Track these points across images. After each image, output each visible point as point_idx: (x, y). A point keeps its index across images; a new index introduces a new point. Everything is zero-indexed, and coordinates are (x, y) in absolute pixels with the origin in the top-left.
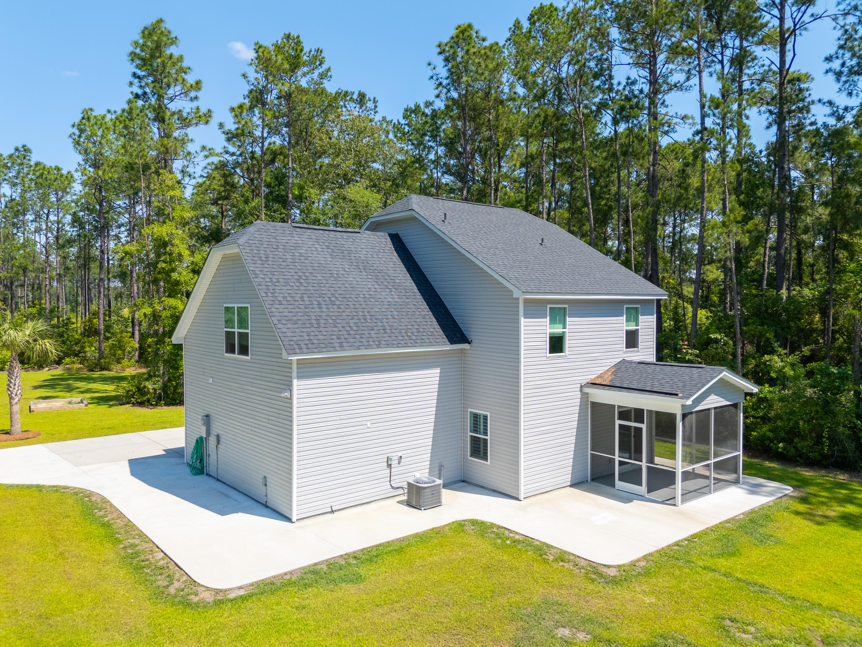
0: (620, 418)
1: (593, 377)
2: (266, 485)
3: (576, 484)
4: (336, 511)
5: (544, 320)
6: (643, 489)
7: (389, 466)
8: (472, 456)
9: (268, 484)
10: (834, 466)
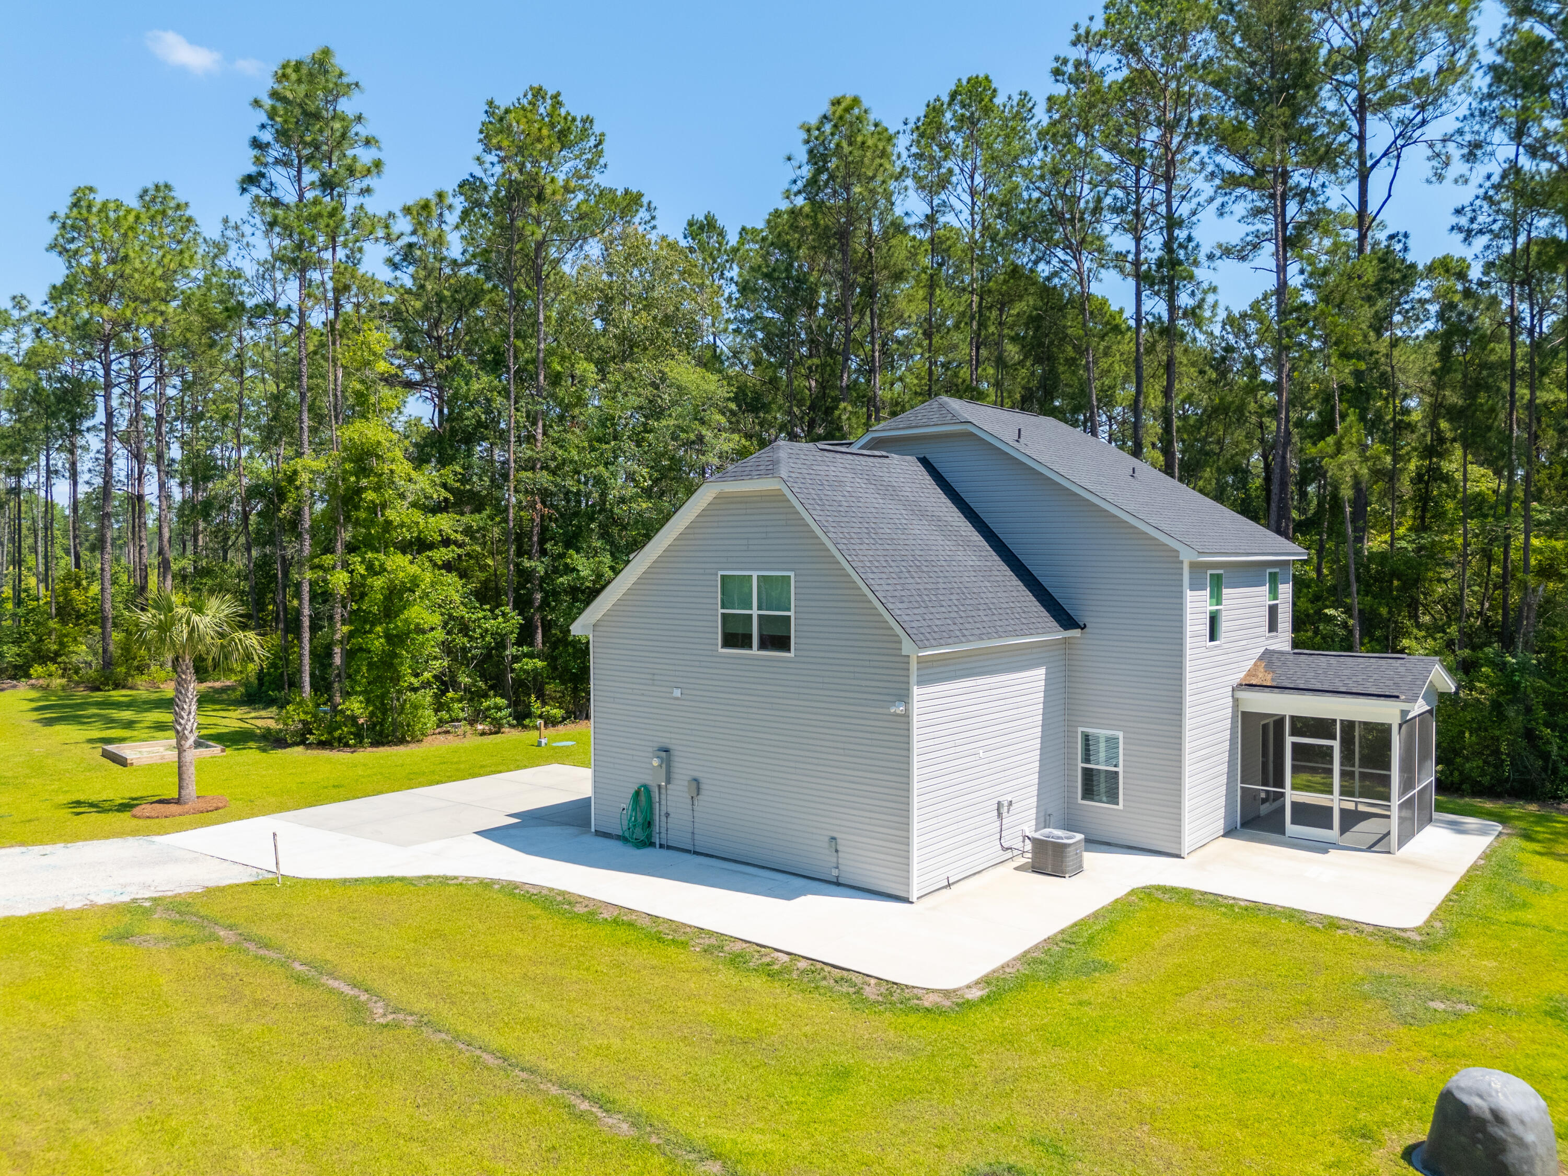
0: (1293, 734)
1: (1242, 675)
2: (837, 851)
3: (1229, 832)
4: (954, 883)
5: (1203, 592)
6: (1333, 834)
7: (1000, 815)
8: (1083, 798)
9: (839, 848)
10: (1510, 795)
